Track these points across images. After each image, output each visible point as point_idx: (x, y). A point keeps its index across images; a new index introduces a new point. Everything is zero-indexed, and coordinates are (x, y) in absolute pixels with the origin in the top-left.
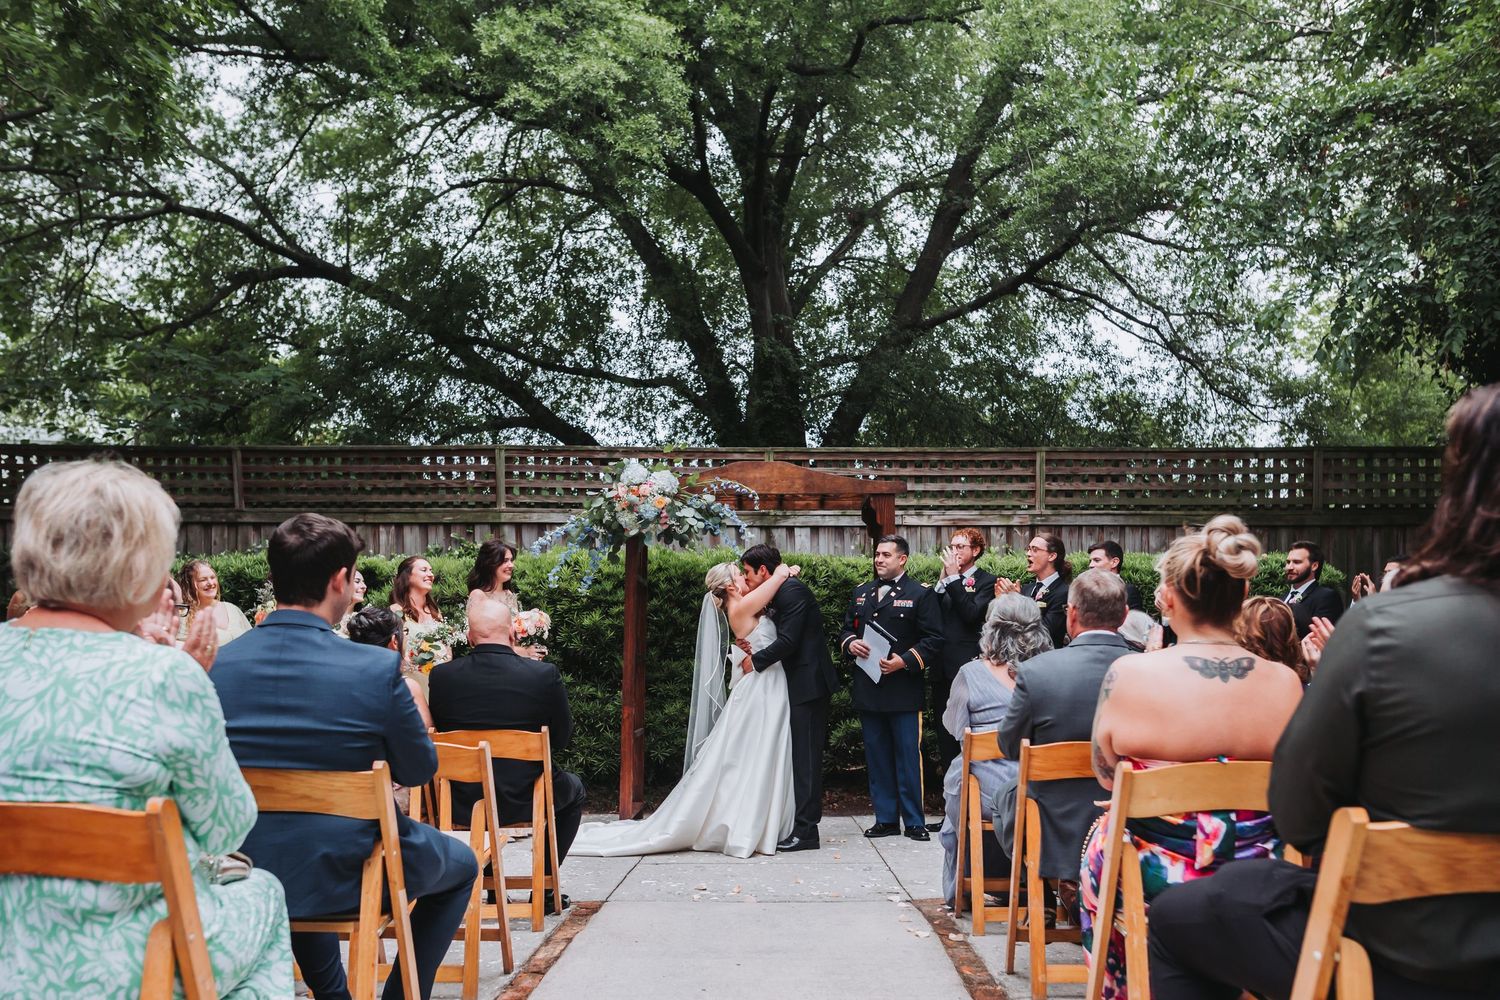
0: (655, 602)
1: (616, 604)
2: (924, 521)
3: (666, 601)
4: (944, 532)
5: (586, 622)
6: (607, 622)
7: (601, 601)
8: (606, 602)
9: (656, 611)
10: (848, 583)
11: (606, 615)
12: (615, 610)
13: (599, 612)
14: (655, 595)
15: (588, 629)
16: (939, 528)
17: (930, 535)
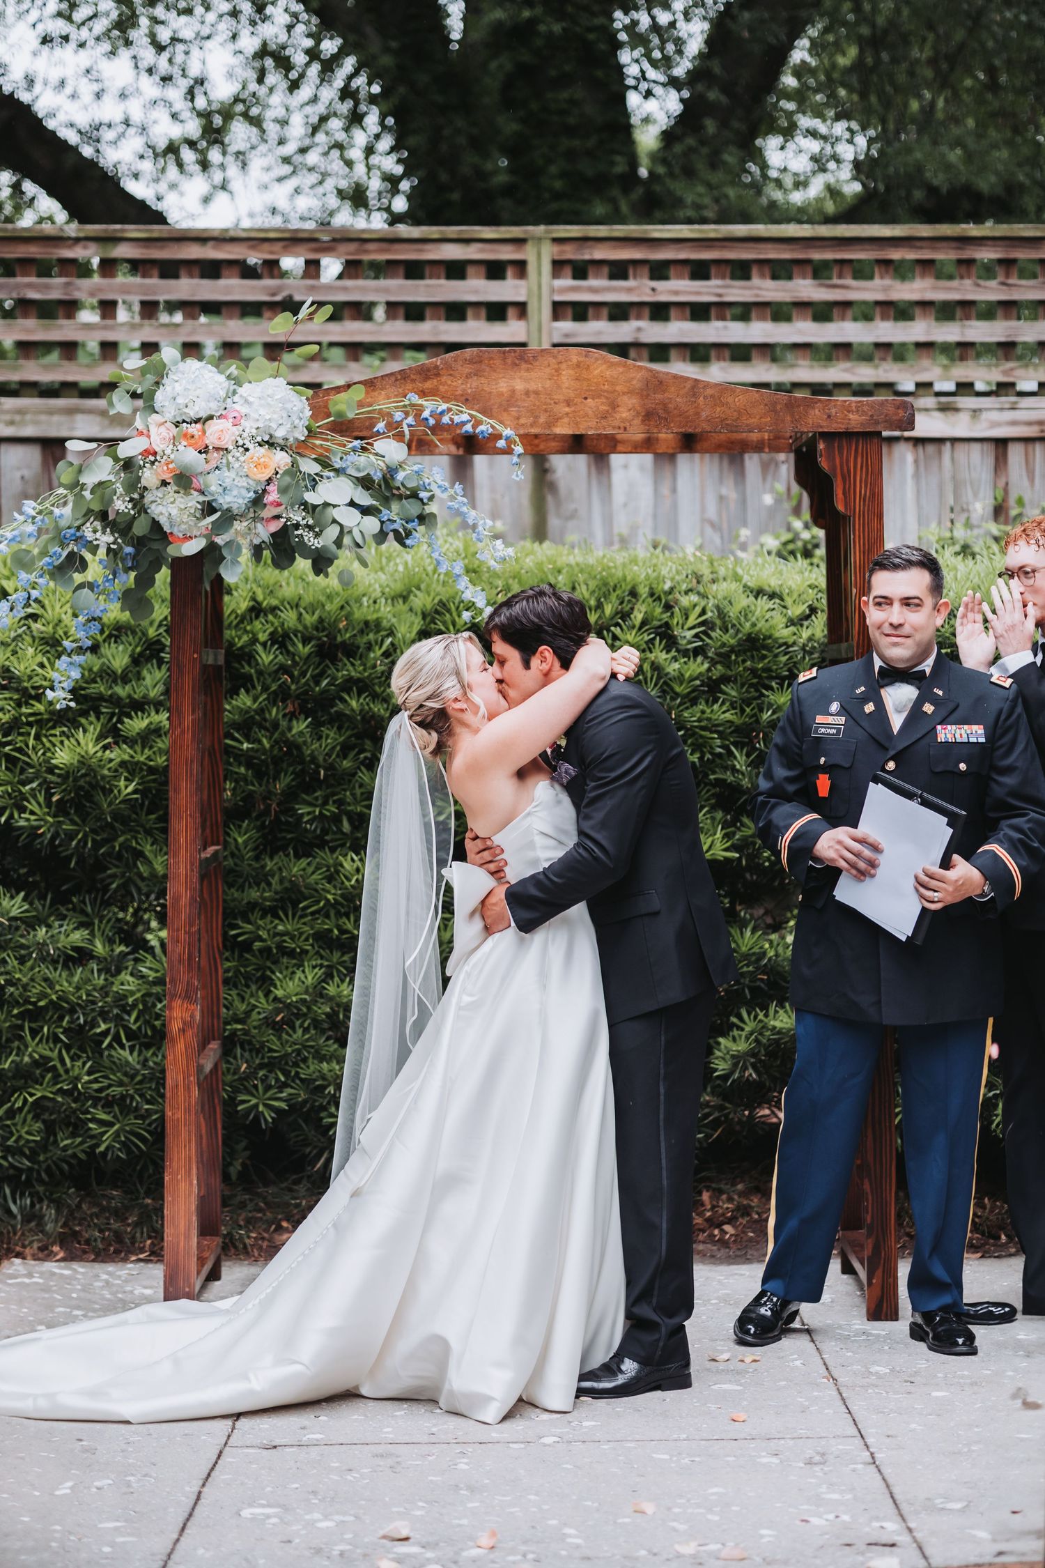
0: (244, 700)
1: (139, 706)
2: (959, 426)
3: (274, 699)
4: (1015, 453)
5: (63, 757)
6: (118, 754)
7: (101, 698)
8: (115, 701)
9: (247, 725)
10: (755, 644)
11: (113, 734)
12: (136, 724)
13: (94, 729)
14: (244, 682)
15: (67, 774)
16: (1001, 444)
17: (978, 461)
